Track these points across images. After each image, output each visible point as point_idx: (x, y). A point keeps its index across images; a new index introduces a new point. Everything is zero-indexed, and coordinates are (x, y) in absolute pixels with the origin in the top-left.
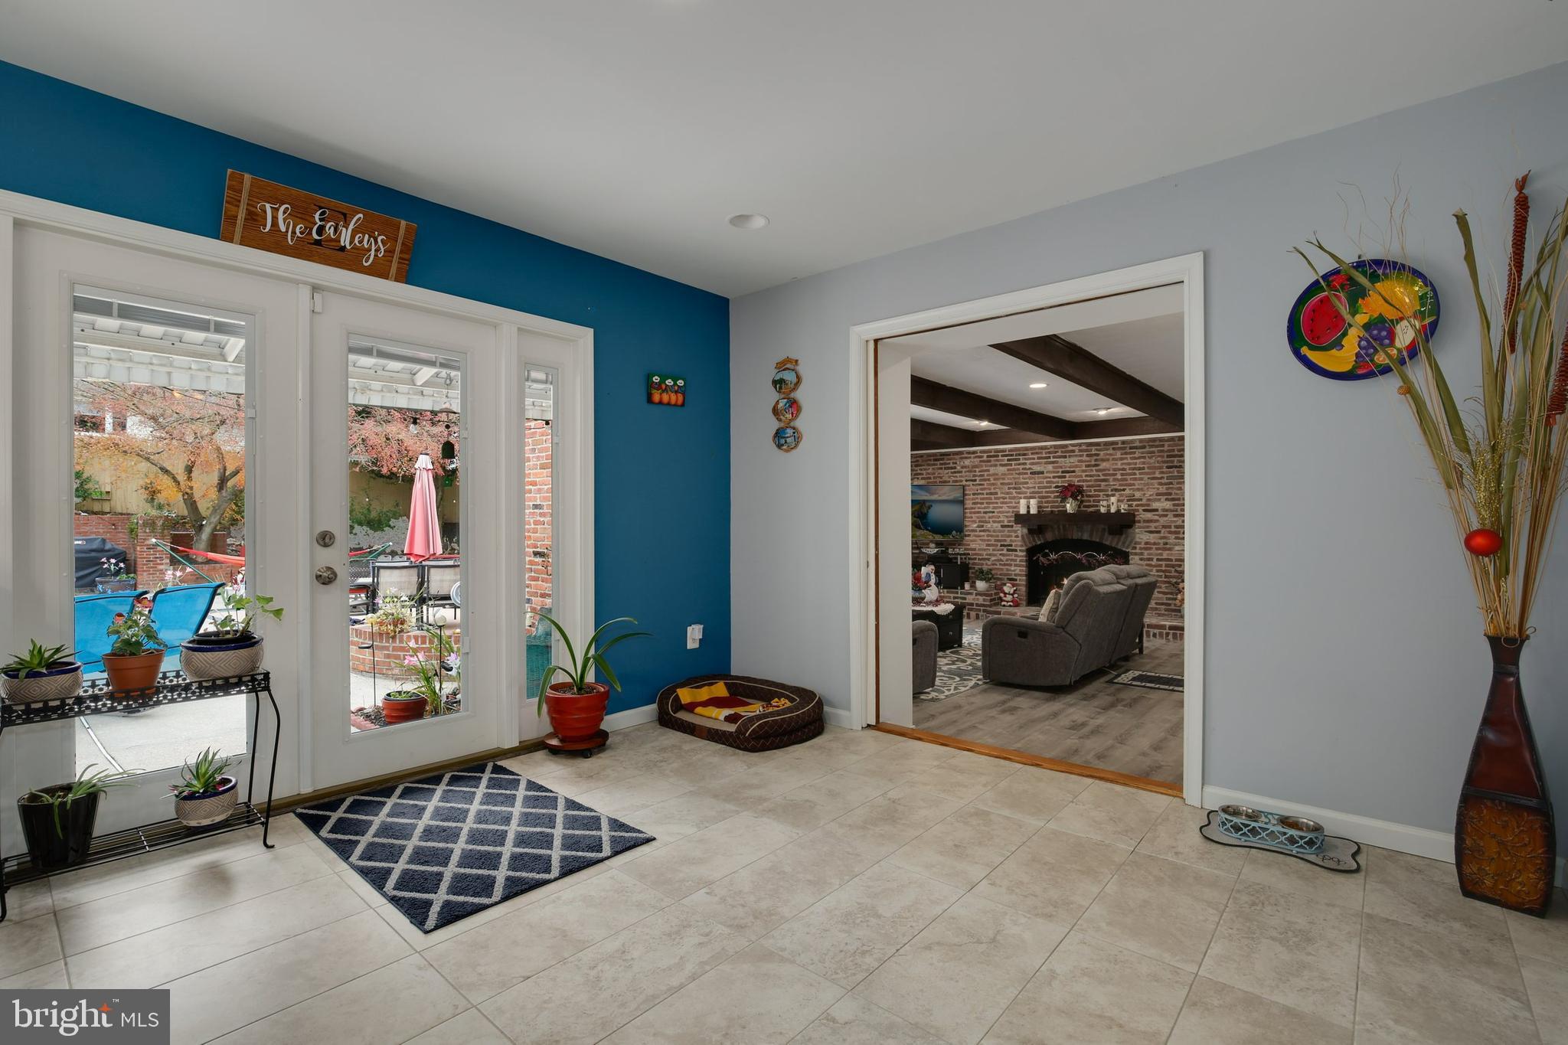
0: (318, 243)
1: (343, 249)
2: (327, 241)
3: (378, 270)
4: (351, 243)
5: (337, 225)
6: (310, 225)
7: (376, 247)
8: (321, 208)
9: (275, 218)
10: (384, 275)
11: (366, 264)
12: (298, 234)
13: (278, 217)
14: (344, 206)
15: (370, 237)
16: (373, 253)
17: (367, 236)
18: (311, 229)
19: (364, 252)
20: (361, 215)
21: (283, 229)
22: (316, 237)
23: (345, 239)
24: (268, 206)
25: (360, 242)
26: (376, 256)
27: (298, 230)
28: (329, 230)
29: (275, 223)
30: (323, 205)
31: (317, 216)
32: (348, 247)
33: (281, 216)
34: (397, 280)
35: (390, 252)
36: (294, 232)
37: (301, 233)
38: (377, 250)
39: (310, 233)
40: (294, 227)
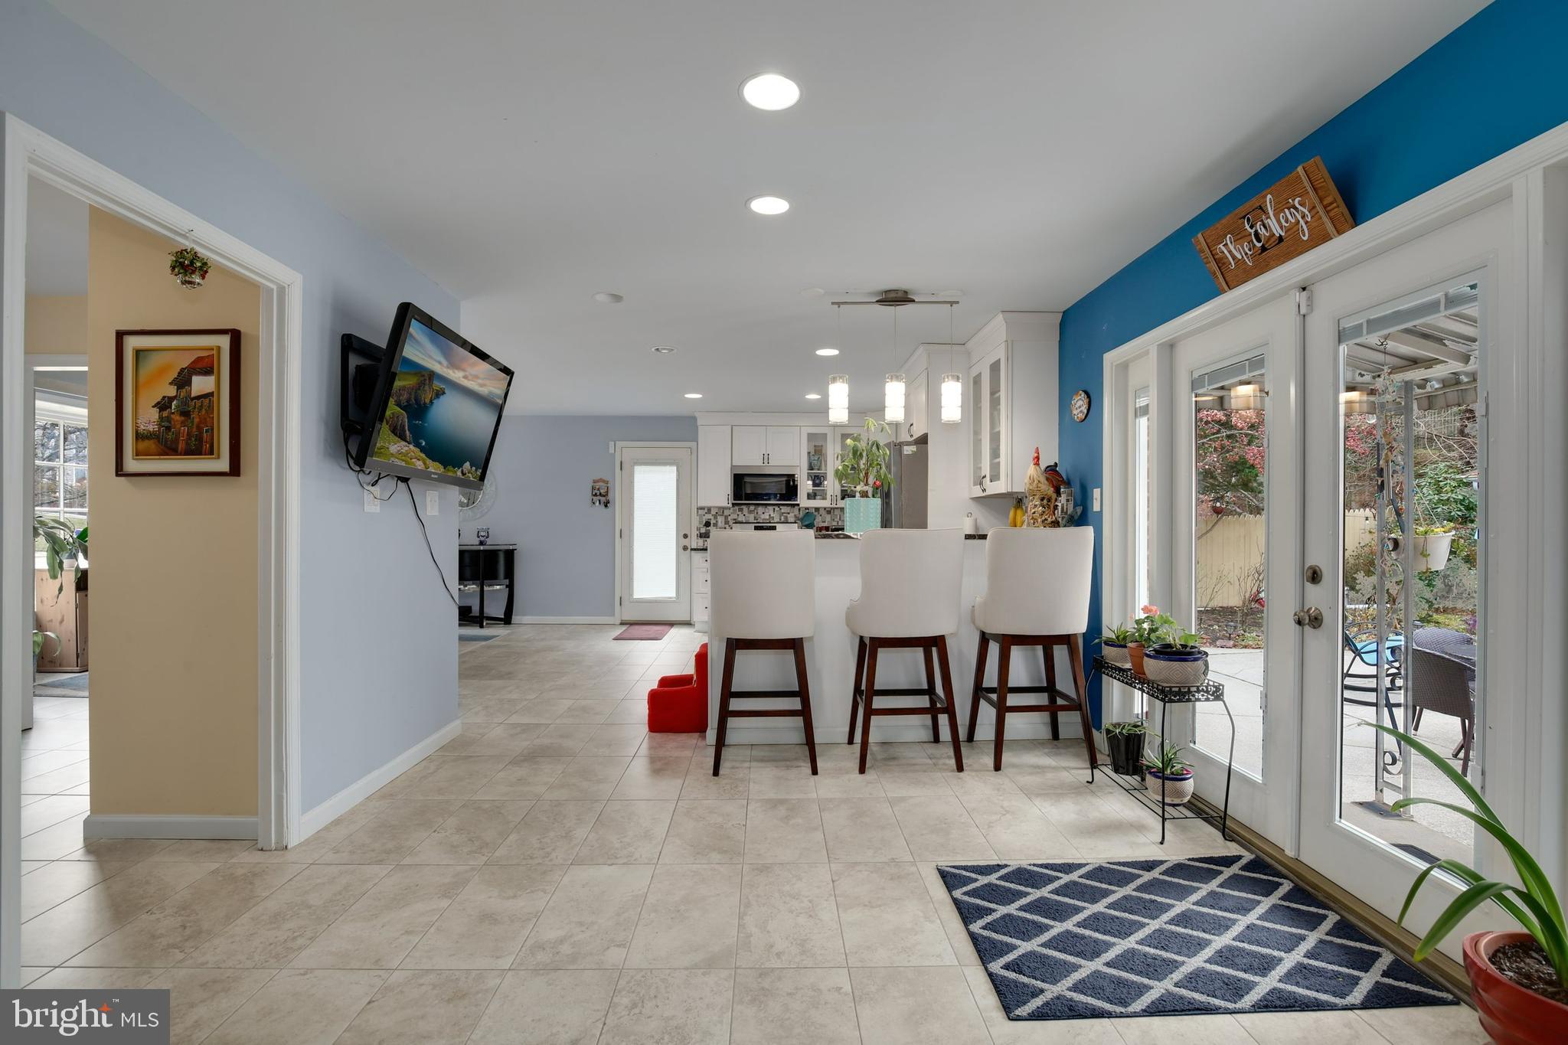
0: (1264, 249)
1: (1281, 239)
2: (1267, 242)
3: (1320, 238)
4: (1281, 227)
5: (1262, 221)
6: (1248, 239)
7: (1300, 215)
8: (1244, 217)
9: (1230, 252)
10: (1325, 238)
11: (1305, 238)
12: (1249, 253)
13: (1233, 250)
14: (1254, 202)
15: (1289, 209)
16: (1302, 222)
17: (1286, 210)
18: (1252, 241)
19: (1295, 229)
20: (1269, 196)
21: (1240, 257)
22: (1259, 245)
23: (1278, 231)
24: (1221, 246)
25: (1287, 221)
26: (1306, 223)
27: (1247, 250)
28: (1263, 232)
29: (1234, 257)
30: (1243, 214)
31: (1247, 227)
32: (1283, 234)
33: (1231, 247)
34: (1340, 232)
35: (1312, 209)
36: (1246, 254)
37: (1250, 250)
38: (1303, 217)
39: (1254, 246)
40: (1243, 249)
